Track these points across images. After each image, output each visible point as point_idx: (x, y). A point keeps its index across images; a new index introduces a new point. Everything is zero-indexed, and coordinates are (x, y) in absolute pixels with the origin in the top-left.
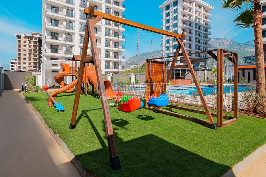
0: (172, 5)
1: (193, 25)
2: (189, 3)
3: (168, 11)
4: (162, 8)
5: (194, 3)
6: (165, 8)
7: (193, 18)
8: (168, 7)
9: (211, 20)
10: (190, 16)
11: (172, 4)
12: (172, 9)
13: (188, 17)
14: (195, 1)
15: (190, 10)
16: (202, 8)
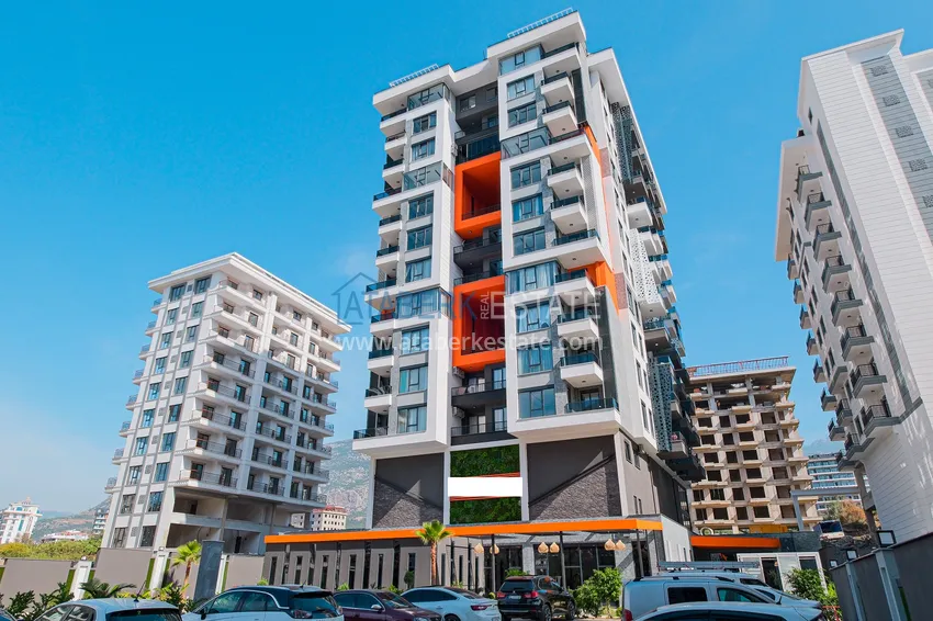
0: (190, 286)
1: (259, 370)
2: (251, 294)
3: (175, 305)
4: (160, 290)
5: (274, 298)
6: (167, 292)
7: (262, 346)
8: (177, 290)
9: (338, 363)
10: (251, 336)
11: (192, 283)
12: (188, 299)
13: (242, 339)
14: (276, 294)
15: (254, 316)
16: (305, 319)
